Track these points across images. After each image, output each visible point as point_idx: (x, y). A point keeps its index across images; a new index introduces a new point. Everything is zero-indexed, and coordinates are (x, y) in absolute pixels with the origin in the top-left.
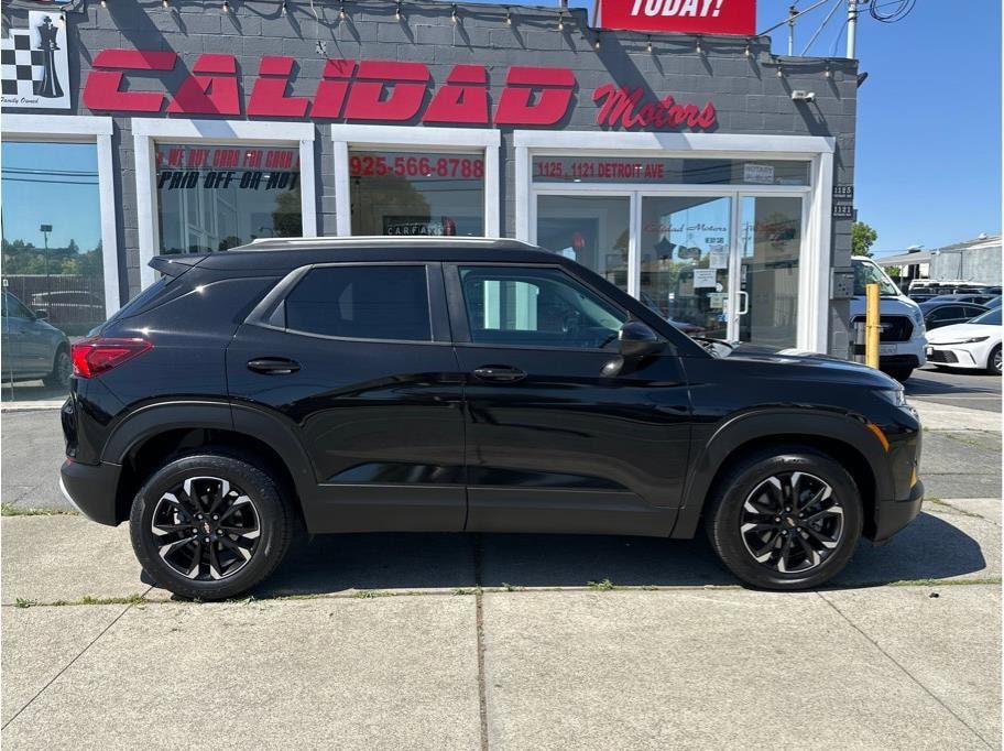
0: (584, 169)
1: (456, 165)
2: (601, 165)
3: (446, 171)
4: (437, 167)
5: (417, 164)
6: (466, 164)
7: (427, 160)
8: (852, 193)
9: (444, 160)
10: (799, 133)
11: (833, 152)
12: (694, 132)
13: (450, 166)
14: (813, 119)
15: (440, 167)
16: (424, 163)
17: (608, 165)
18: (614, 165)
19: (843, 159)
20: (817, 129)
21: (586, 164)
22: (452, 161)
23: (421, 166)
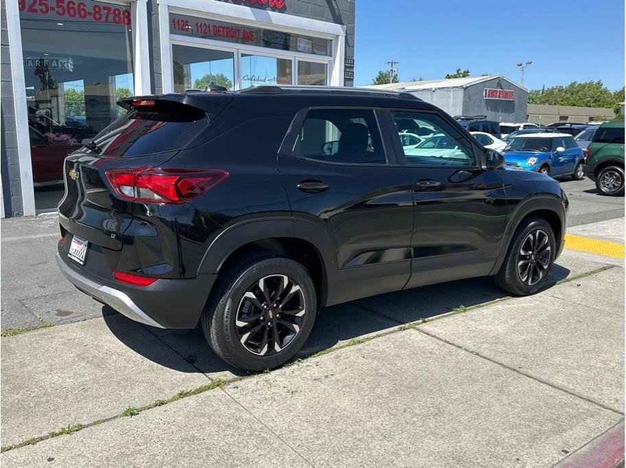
0: (204, 28)
1: (108, 13)
2: (215, 26)
3: (100, 15)
4: (93, 12)
5: (76, 7)
6: (117, 12)
7: (84, 5)
8: (353, 64)
9: (99, 7)
10: (328, 20)
11: (344, 35)
12: (273, 11)
13: (104, 12)
14: (335, 12)
15: (96, 12)
16: (82, 7)
17: (219, 27)
18: (223, 28)
19: (349, 42)
20: (337, 19)
21: (205, 24)
22: (105, 8)
23: (79, 10)
